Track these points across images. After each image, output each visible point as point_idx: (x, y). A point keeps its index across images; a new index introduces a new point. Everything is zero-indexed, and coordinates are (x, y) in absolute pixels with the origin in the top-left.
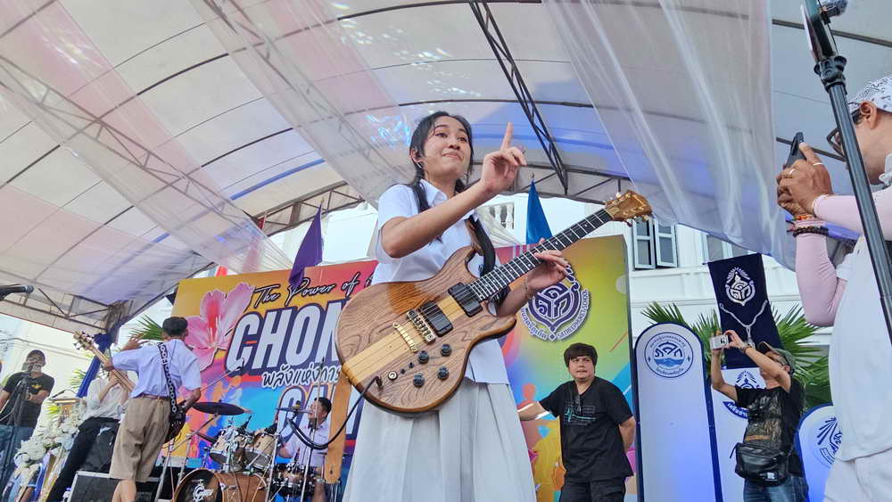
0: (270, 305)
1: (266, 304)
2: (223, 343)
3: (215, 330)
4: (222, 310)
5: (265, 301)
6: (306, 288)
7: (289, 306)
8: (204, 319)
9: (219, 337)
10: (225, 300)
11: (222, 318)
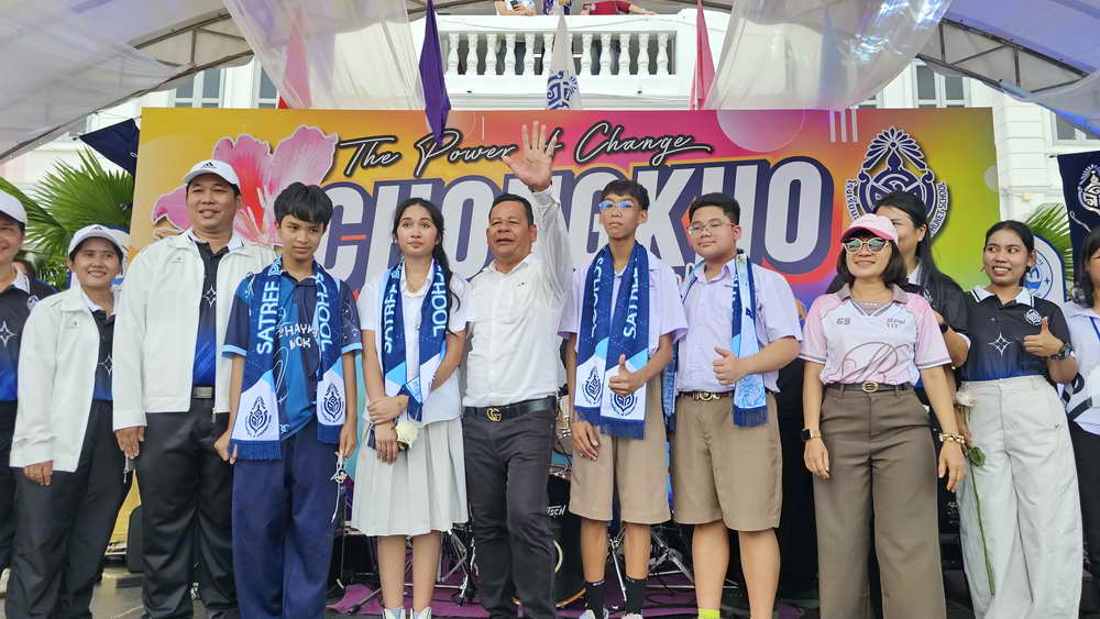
0: (380, 174)
1: (370, 170)
4: (268, 174)
5: (369, 165)
6: (455, 148)
7: (425, 176)
10: (272, 157)
11: (272, 189)
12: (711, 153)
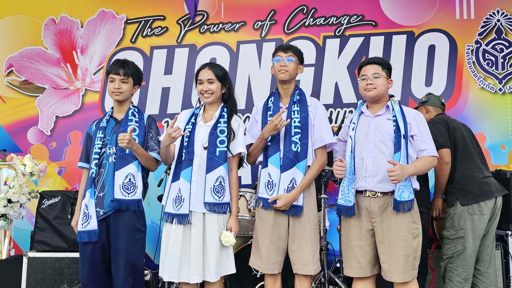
0: (155, 41)
1: (148, 39)
2: (93, 82)
3: (75, 67)
4: (80, 43)
5: (147, 36)
6: (204, 24)
7: (184, 43)
8: (54, 53)
9: (84, 75)
10: (82, 30)
11: (82, 52)
12: (376, 26)
